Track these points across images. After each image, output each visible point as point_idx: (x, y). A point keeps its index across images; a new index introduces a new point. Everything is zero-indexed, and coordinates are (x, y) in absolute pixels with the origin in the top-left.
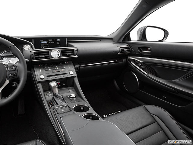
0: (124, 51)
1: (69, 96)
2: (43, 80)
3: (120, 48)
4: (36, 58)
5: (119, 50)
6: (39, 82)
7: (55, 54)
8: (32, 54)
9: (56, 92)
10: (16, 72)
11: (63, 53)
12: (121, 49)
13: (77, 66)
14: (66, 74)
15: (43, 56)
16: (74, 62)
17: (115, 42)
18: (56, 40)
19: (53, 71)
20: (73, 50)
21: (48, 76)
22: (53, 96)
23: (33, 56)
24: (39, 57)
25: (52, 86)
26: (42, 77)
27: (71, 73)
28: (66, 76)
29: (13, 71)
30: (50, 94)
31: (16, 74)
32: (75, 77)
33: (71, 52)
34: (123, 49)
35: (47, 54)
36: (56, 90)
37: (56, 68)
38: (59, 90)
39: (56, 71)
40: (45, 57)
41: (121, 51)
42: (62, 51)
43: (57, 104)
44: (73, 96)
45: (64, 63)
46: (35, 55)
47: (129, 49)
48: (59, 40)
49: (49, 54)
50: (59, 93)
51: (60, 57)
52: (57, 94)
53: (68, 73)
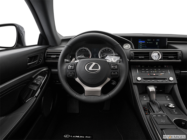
1: (166, 105)
4: (135, 58)
7: (156, 56)
8: (132, 54)
9: (153, 98)
10: (118, 71)
11: (165, 55)
13: (178, 72)
14: (164, 79)
15: (143, 57)
16: (175, 67)
18: (155, 40)
19: (151, 74)
20: (176, 53)
21: (145, 79)
22: (149, 101)
23: (132, 56)
24: (138, 58)
25: (150, 91)
26: (139, 79)
27: (171, 79)
28: (164, 82)
30: (145, 98)
31: (117, 73)
32: (175, 84)
35: (147, 55)
36: (153, 96)
37: (155, 71)
38: (156, 96)
39: (154, 74)
40: (145, 58)
42: (163, 53)
43: (154, 112)
44: (171, 105)
45: (164, 67)
46: (135, 55)
48: (158, 40)
49: (149, 55)
50: (156, 100)
51: (160, 60)
52: (154, 100)
53: (168, 79)
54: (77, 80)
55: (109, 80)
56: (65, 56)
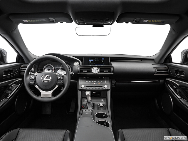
0: (160, 72)
2: (83, 89)
3: (157, 69)
4: (81, 72)
5: (155, 71)
6: (80, 90)
7: (95, 70)
8: (78, 69)
9: (89, 99)
10: (63, 80)
11: (101, 70)
12: (157, 71)
13: (114, 82)
14: (101, 87)
15: (86, 71)
16: (110, 78)
17: (156, 63)
18: (101, 59)
19: (92, 83)
20: (110, 68)
21: (87, 87)
22: (86, 102)
23: (78, 71)
24: (83, 72)
25: (87, 94)
26: (83, 86)
27: (106, 86)
28: (101, 88)
29: (61, 80)
31: (62, 82)
32: (108, 90)
33: (108, 70)
34: (160, 71)
35: (89, 70)
36: (89, 98)
37: (95, 81)
38: (91, 99)
39: (94, 83)
40: (88, 72)
41: (157, 72)
42: (101, 68)
43: (87, 108)
44: (101, 105)
45: (103, 78)
46: (80, 70)
47: (168, 71)
48: (103, 59)
49: (90, 70)
50: (91, 101)
51: (98, 73)
53: (103, 87)
54: (36, 86)
55: (57, 86)
56: (29, 70)
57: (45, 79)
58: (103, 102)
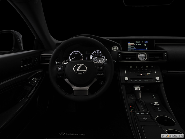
1: (151, 104)
2: (127, 82)
4: (122, 59)
6: (123, 84)
7: (142, 57)
8: (119, 55)
9: (139, 96)
10: (104, 71)
13: (165, 72)
14: (151, 79)
15: (130, 58)
18: (144, 42)
19: (138, 74)
21: (132, 79)
22: (135, 100)
23: (119, 57)
24: (125, 59)
25: (136, 90)
26: (127, 79)
27: (157, 78)
29: (101, 70)
30: (132, 97)
31: (103, 73)
33: (160, 56)
35: (134, 56)
37: (142, 71)
39: (141, 74)
40: (132, 59)
42: (149, 54)
43: (139, 110)
44: (156, 104)
45: (151, 67)
46: (122, 57)
48: (146, 42)
50: (141, 98)
51: (146, 60)
52: (139, 99)
53: (154, 79)
54: (66, 80)
55: (96, 80)
57: (78, 70)
58: (155, 99)
